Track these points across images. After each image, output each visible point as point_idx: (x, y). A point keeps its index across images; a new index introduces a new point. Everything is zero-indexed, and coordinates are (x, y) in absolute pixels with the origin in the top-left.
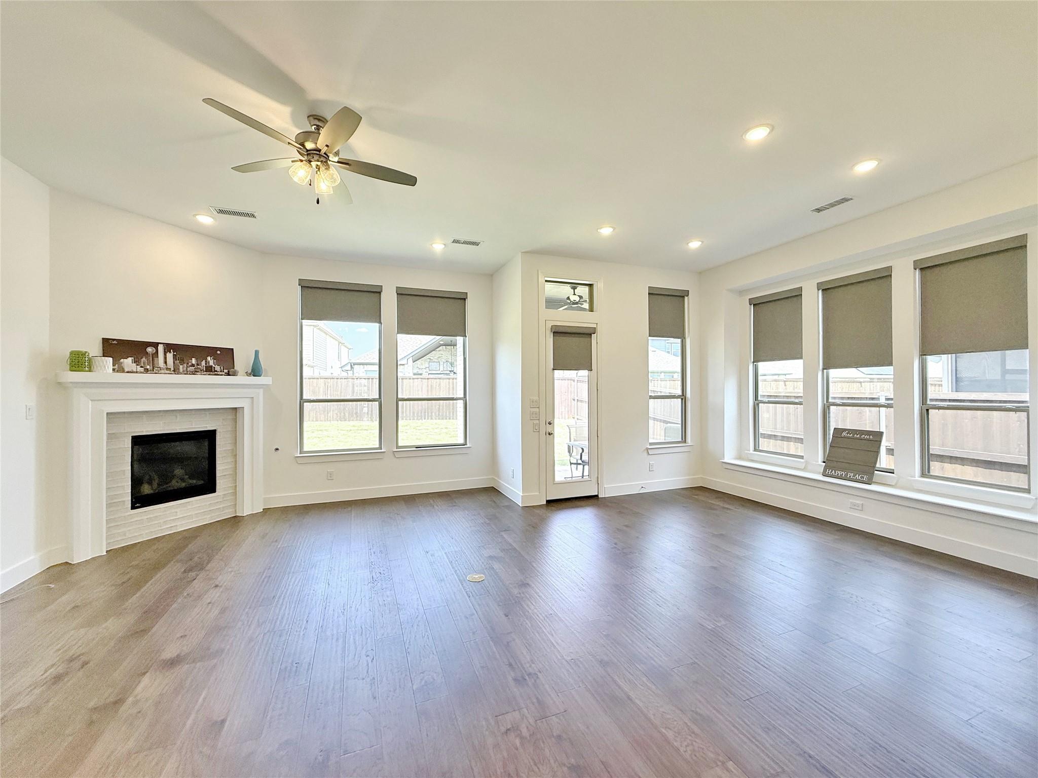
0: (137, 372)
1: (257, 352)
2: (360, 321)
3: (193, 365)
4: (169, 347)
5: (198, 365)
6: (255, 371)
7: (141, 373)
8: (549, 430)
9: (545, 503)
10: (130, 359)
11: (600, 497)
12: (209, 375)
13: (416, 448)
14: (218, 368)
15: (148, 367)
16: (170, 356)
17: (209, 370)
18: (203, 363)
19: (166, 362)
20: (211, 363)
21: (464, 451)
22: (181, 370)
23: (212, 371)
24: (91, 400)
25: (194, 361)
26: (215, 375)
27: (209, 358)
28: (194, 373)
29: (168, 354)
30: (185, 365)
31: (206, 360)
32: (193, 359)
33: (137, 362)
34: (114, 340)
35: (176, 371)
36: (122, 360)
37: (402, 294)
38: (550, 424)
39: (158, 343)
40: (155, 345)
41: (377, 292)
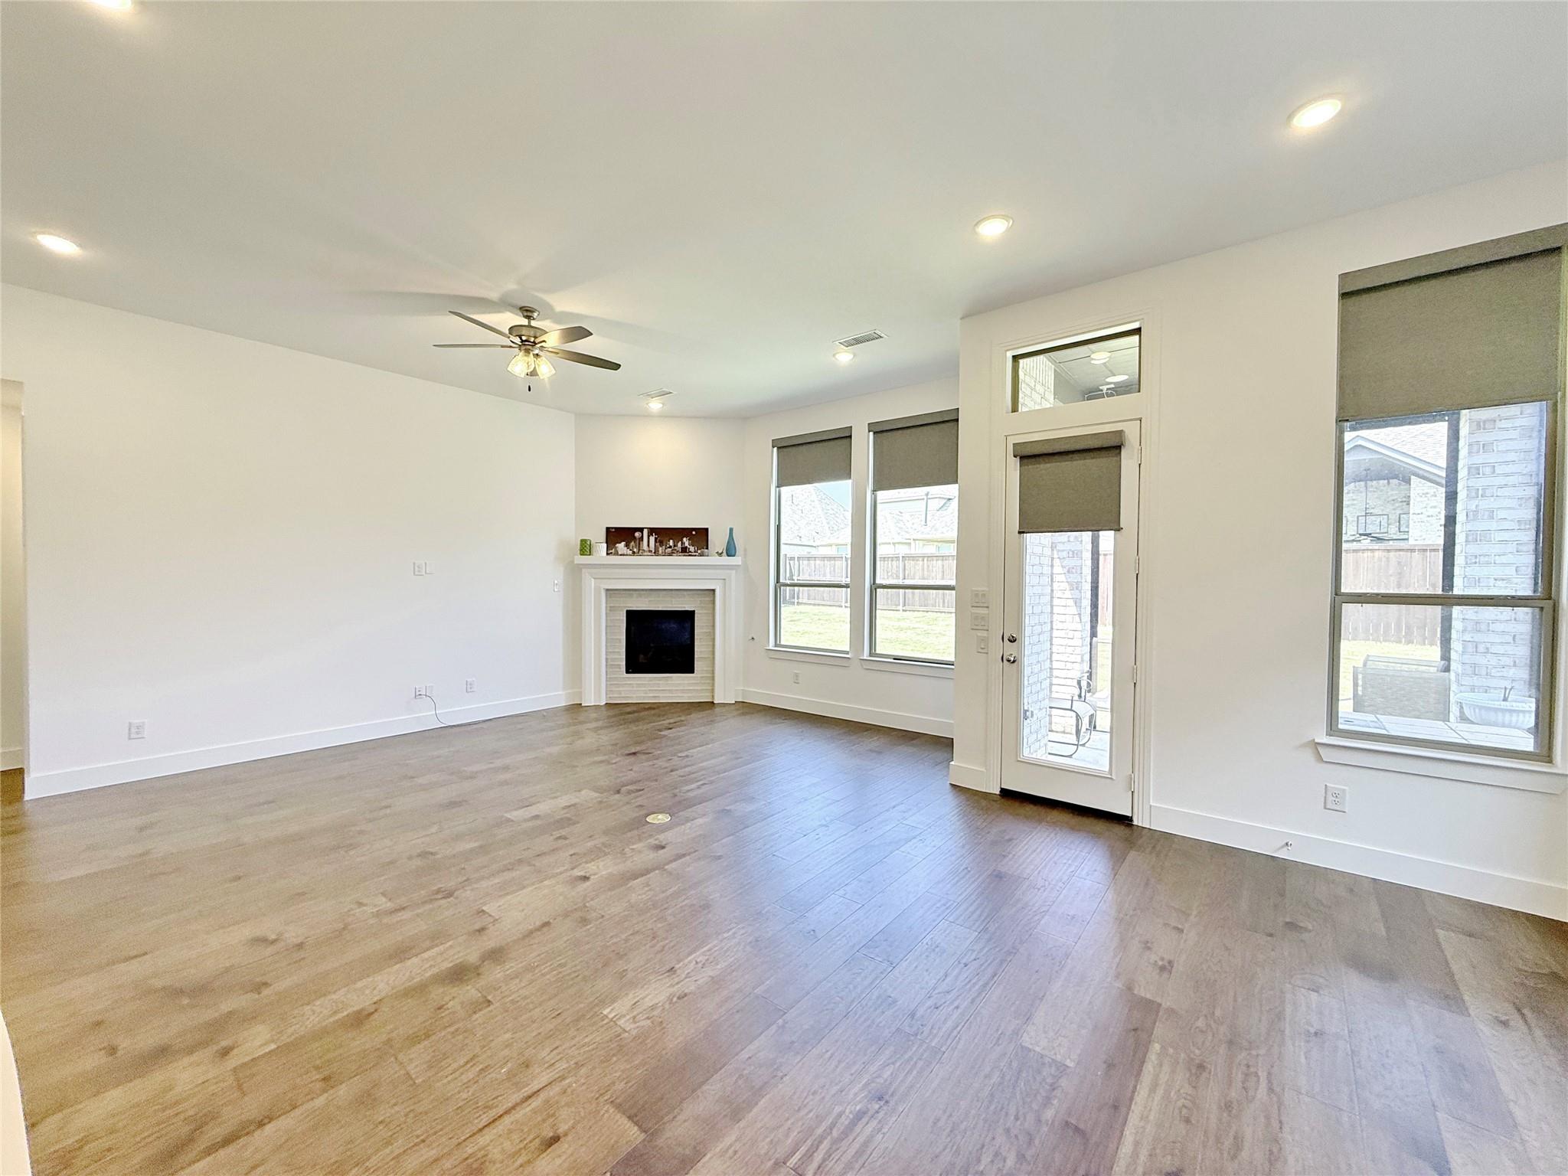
0: (627, 555)
1: (731, 530)
2: (829, 481)
3: (670, 547)
4: (652, 531)
5: (675, 546)
6: (730, 551)
7: (630, 555)
8: (1010, 650)
9: (998, 793)
10: (623, 543)
11: (1135, 822)
12: (684, 555)
13: (894, 659)
14: (692, 549)
15: (635, 550)
16: (652, 539)
17: (684, 550)
18: (679, 544)
19: (648, 545)
20: (687, 544)
21: (949, 674)
22: (660, 552)
23: (686, 552)
24: (594, 578)
25: (671, 543)
26: (690, 555)
27: (685, 539)
28: (670, 555)
29: (651, 537)
30: (664, 547)
31: (682, 540)
32: (671, 541)
33: (627, 546)
34: (612, 528)
35: (656, 553)
36: (617, 545)
37: (880, 431)
38: (1012, 640)
39: (643, 528)
40: (641, 530)
41: (845, 437)
